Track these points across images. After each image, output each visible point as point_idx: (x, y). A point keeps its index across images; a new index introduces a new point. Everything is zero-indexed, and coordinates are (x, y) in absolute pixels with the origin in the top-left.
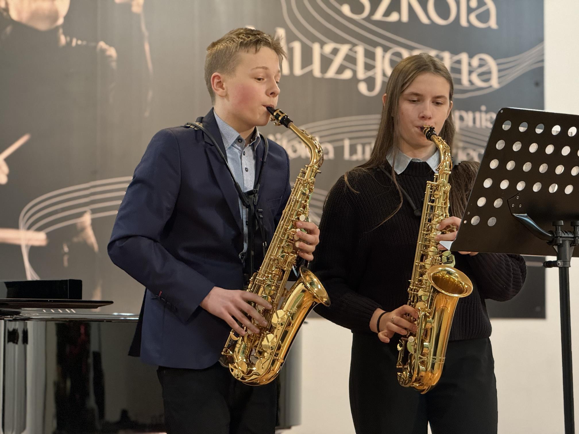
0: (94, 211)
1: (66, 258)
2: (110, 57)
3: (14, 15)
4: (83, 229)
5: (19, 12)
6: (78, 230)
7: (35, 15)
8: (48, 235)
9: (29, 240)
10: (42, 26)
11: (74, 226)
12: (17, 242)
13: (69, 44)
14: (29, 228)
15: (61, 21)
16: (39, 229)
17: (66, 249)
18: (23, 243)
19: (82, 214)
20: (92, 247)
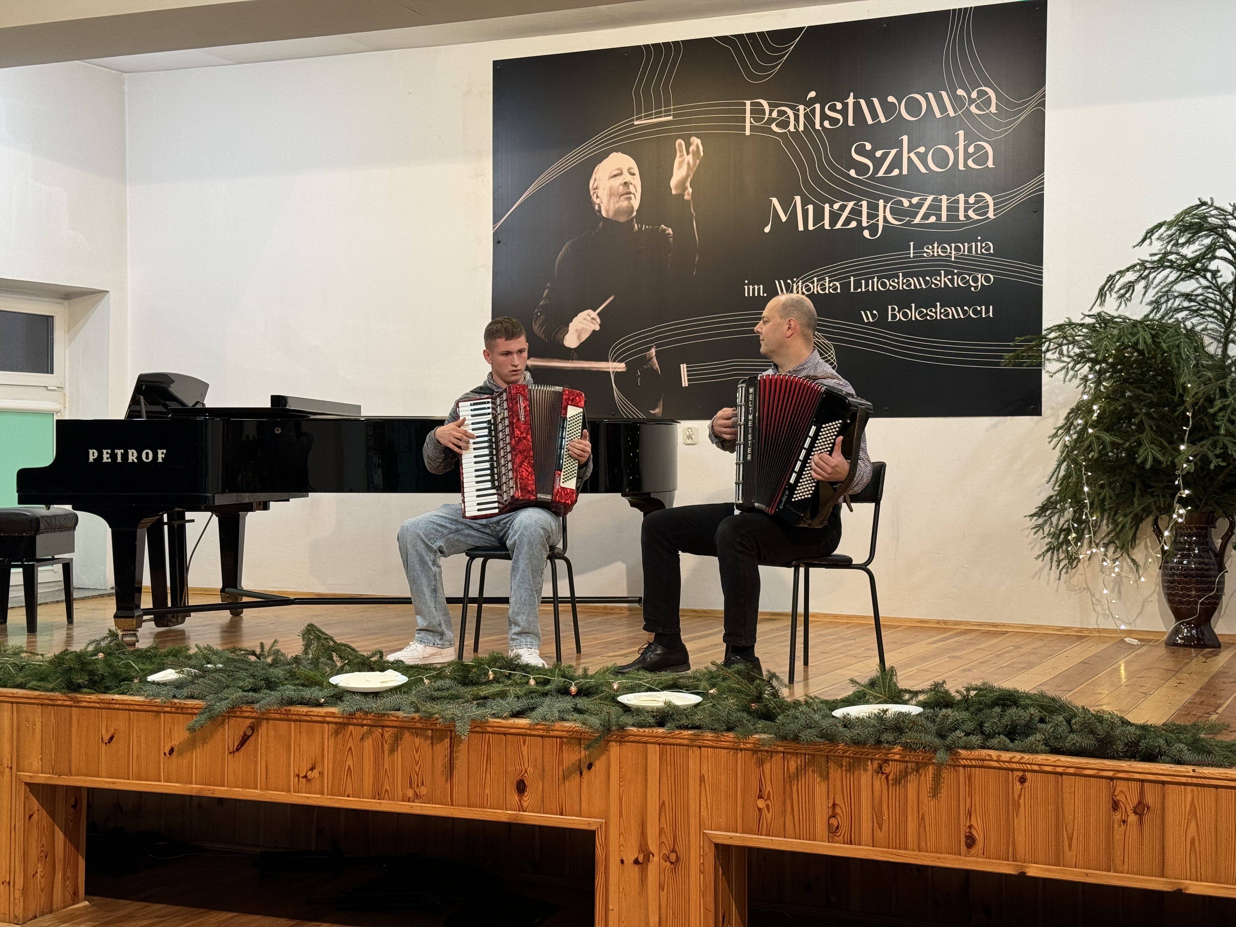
0: (657, 346)
1: (639, 380)
2: (669, 234)
3: (604, 214)
4: (650, 359)
5: (607, 212)
6: (647, 360)
7: (618, 212)
8: (627, 364)
9: (615, 368)
10: (622, 219)
11: (644, 357)
12: (608, 370)
13: (640, 229)
14: (614, 361)
15: (635, 213)
16: (620, 361)
17: (639, 373)
18: (611, 370)
19: (649, 349)
20: (656, 371)
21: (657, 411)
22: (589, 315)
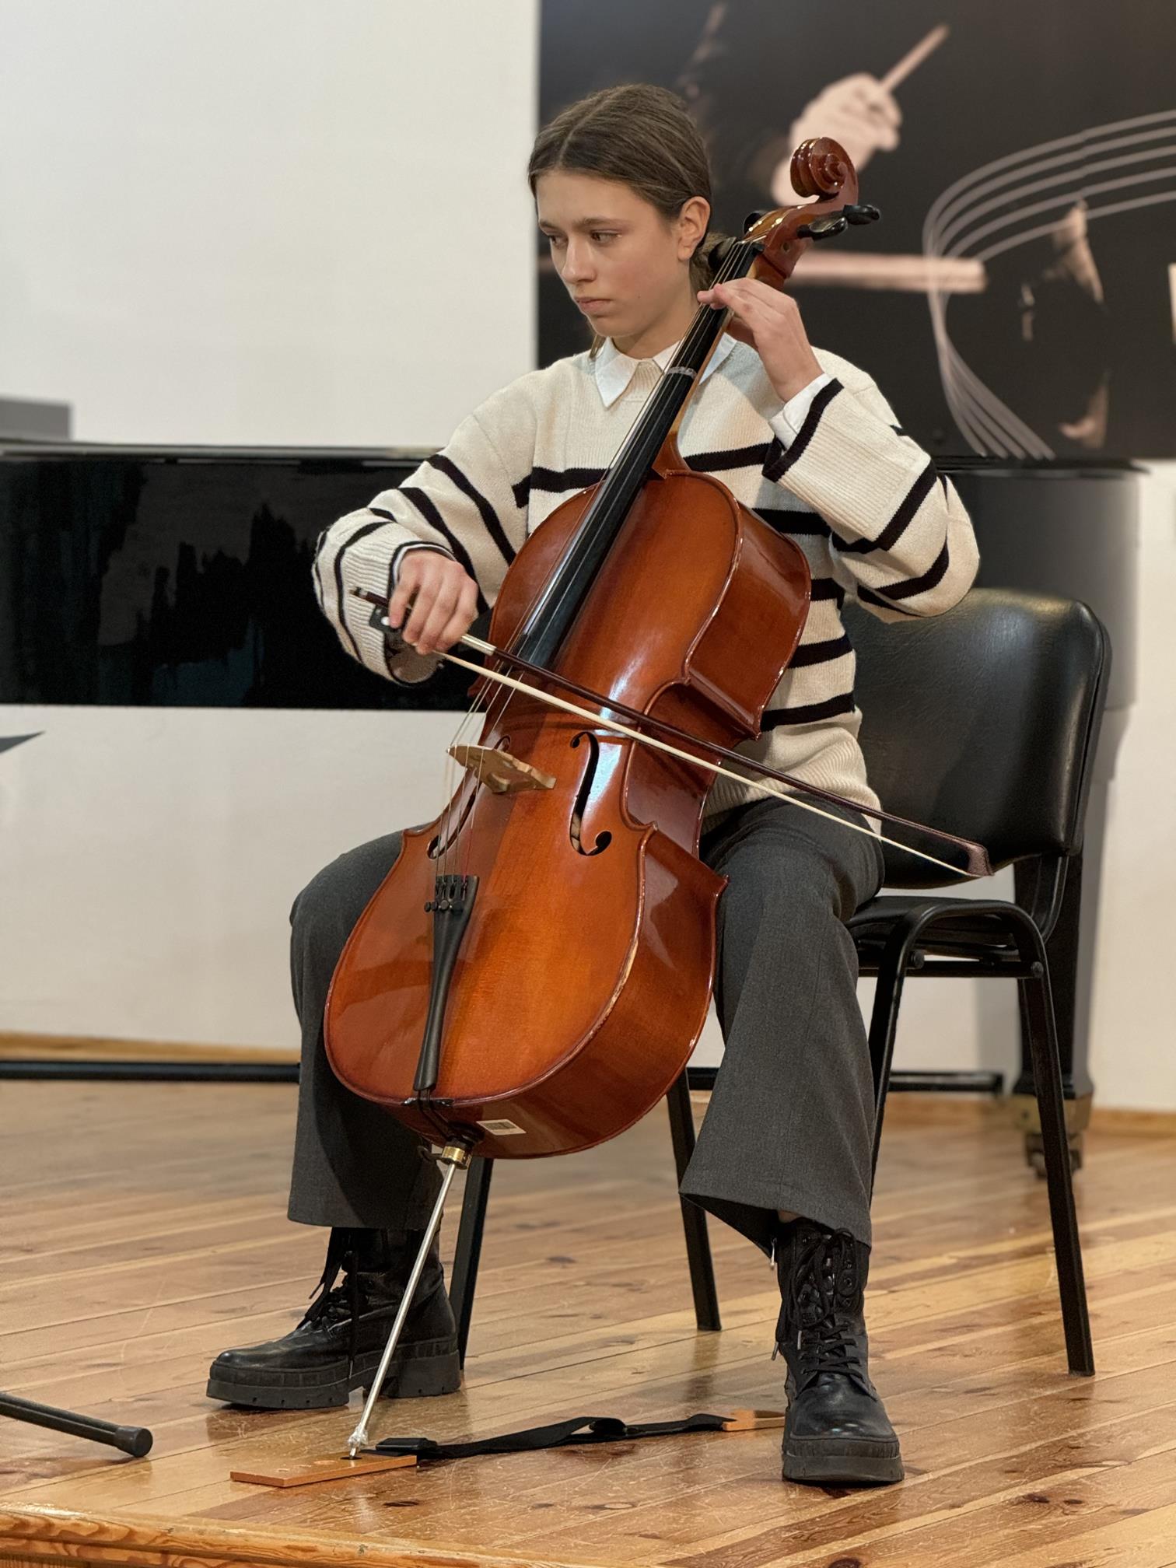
0: (1093, 202)
1: (1027, 320)
4: (1067, 248)
6: (1055, 251)
8: (989, 266)
9: (947, 279)
11: (1047, 239)
12: (918, 286)
14: (945, 252)
16: (968, 254)
17: (1028, 298)
18: (932, 287)
19: (1062, 213)
20: (1085, 291)
21: (1087, 429)
22: (860, 95)
